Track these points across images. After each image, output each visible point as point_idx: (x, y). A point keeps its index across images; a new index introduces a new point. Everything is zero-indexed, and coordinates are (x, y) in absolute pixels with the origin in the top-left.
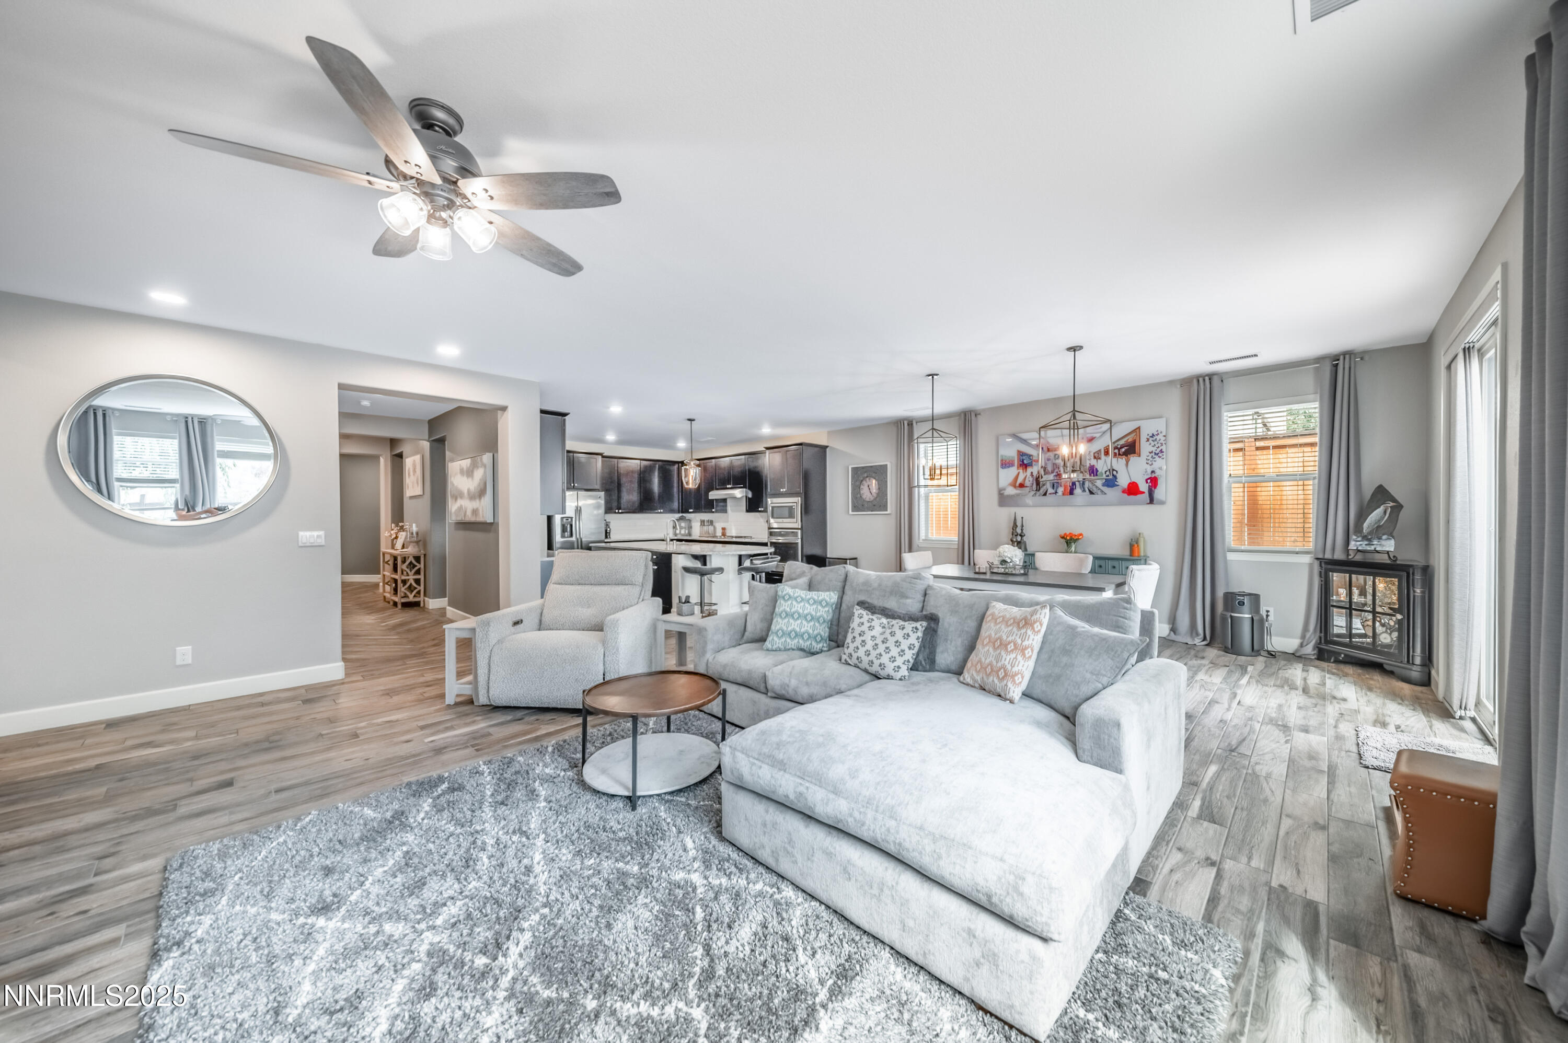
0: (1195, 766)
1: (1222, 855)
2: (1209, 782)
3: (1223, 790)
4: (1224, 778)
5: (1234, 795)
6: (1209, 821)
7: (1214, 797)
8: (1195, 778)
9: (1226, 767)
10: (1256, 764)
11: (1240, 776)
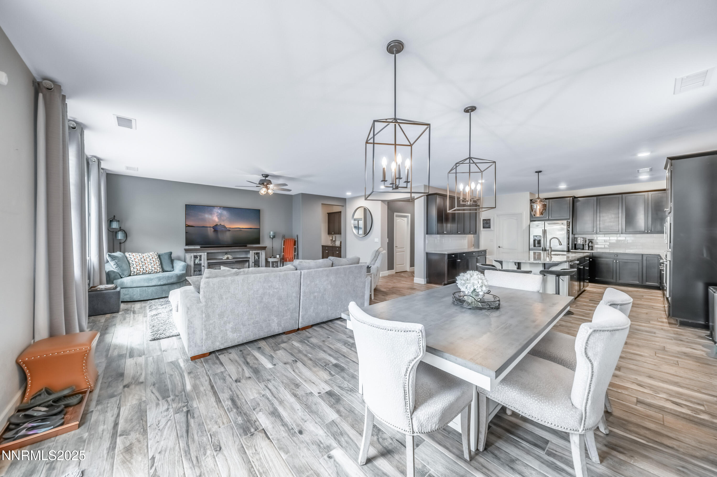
0: (198, 382)
1: (162, 354)
2: (184, 377)
3: (176, 377)
4: (179, 384)
5: (169, 378)
6: (173, 361)
7: (178, 371)
8: (192, 375)
9: (183, 393)
10: (168, 409)
11: (172, 391)
